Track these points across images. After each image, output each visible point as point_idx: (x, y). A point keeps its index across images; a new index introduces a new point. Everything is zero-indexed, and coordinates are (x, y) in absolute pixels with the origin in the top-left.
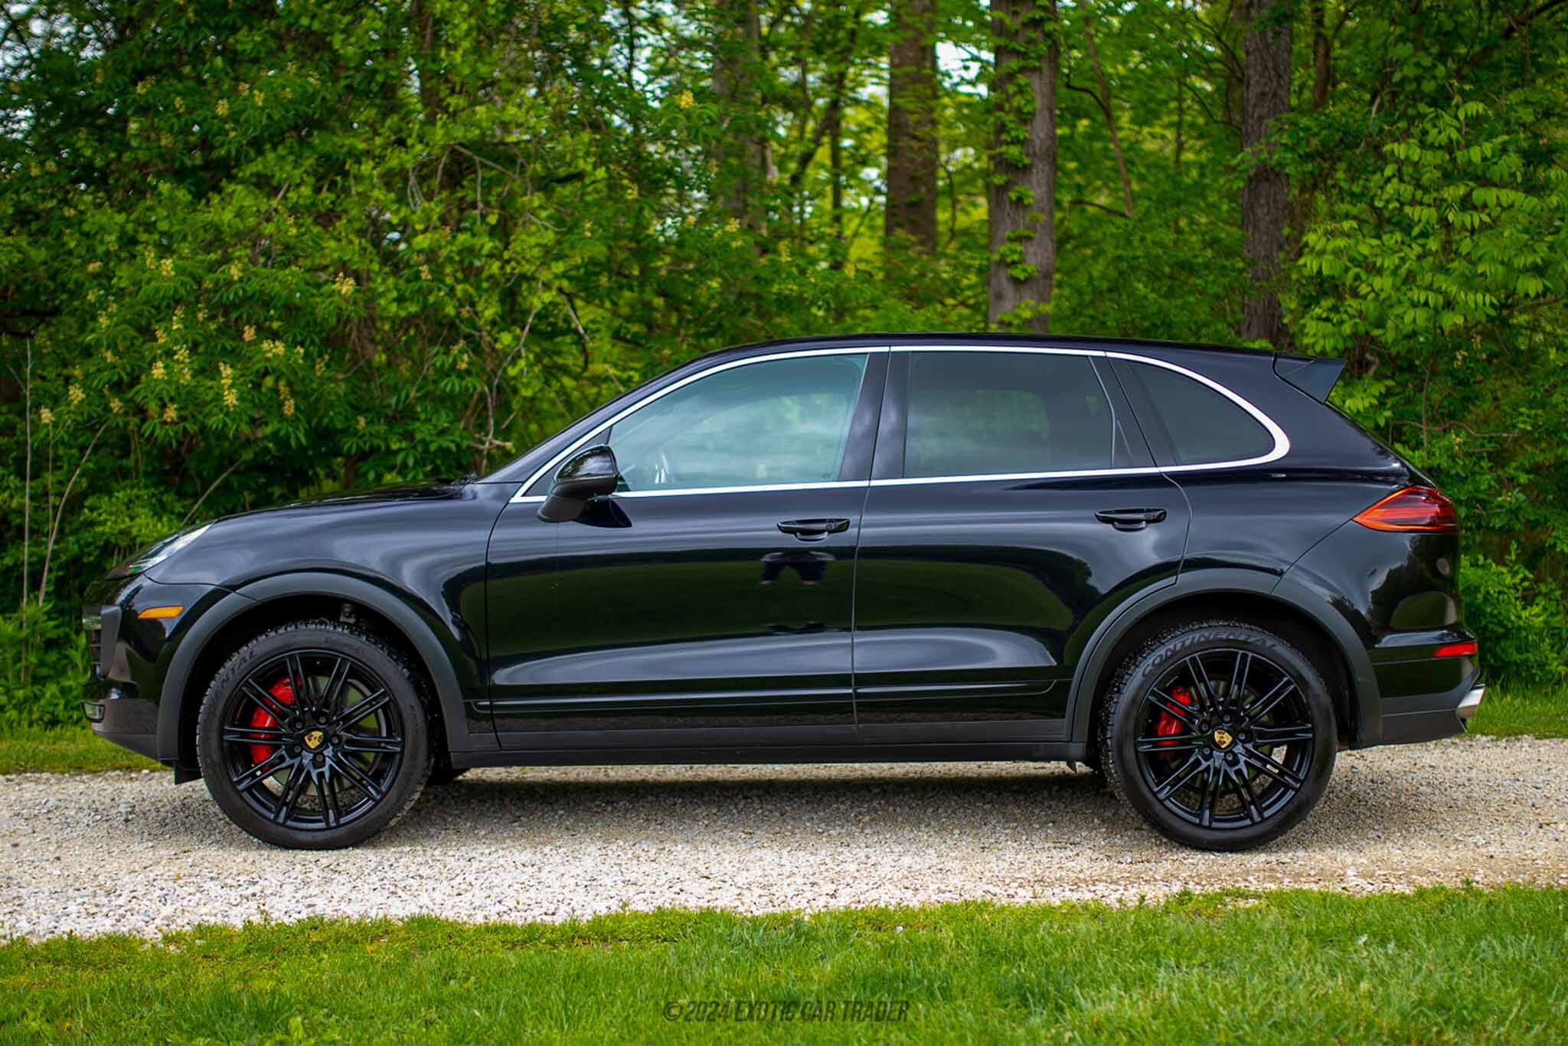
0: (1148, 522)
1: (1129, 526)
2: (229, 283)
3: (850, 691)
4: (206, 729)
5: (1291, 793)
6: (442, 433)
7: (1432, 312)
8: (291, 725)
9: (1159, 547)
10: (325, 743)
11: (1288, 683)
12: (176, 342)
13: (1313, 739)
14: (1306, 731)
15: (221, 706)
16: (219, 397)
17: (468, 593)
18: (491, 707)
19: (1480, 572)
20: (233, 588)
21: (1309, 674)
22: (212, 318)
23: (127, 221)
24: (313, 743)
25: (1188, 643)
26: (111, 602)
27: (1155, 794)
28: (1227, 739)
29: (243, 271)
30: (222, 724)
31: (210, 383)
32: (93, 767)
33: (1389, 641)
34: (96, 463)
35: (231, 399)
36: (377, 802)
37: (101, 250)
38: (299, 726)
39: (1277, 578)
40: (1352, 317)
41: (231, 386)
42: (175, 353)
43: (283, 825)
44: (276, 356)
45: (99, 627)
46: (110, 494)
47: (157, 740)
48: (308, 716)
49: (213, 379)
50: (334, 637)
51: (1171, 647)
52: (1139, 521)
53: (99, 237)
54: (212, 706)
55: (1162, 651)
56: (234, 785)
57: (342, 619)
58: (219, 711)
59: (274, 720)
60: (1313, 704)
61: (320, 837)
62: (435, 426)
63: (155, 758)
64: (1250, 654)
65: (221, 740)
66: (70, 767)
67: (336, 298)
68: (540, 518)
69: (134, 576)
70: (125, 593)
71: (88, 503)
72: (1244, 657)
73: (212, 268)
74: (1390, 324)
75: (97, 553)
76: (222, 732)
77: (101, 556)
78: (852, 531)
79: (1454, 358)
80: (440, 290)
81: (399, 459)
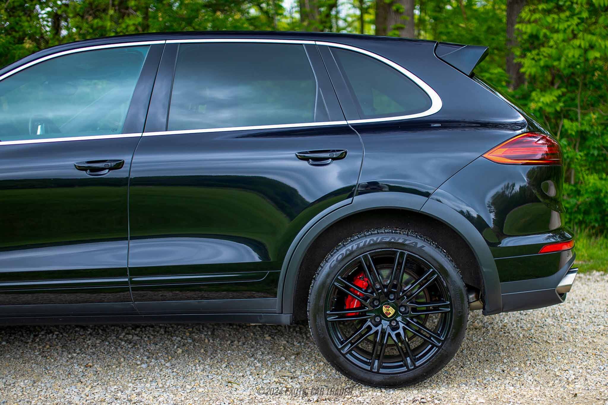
0: (334, 159)
1: (318, 162)
3: (127, 280)
5: (435, 350)
7: (583, 51)
9: (342, 176)
11: (433, 273)
13: (451, 311)
14: (446, 306)
19: (603, 182)
21: (449, 266)
25: (361, 245)
27: (339, 350)
28: (392, 311)
33: (508, 242)
39: (425, 199)
40: (545, 57)
51: (350, 248)
52: (327, 159)
55: (343, 251)
60: (451, 287)
64: (406, 252)
72: (402, 254)
74: (563, 59)
78: (126, 167)
79: (593, 75)
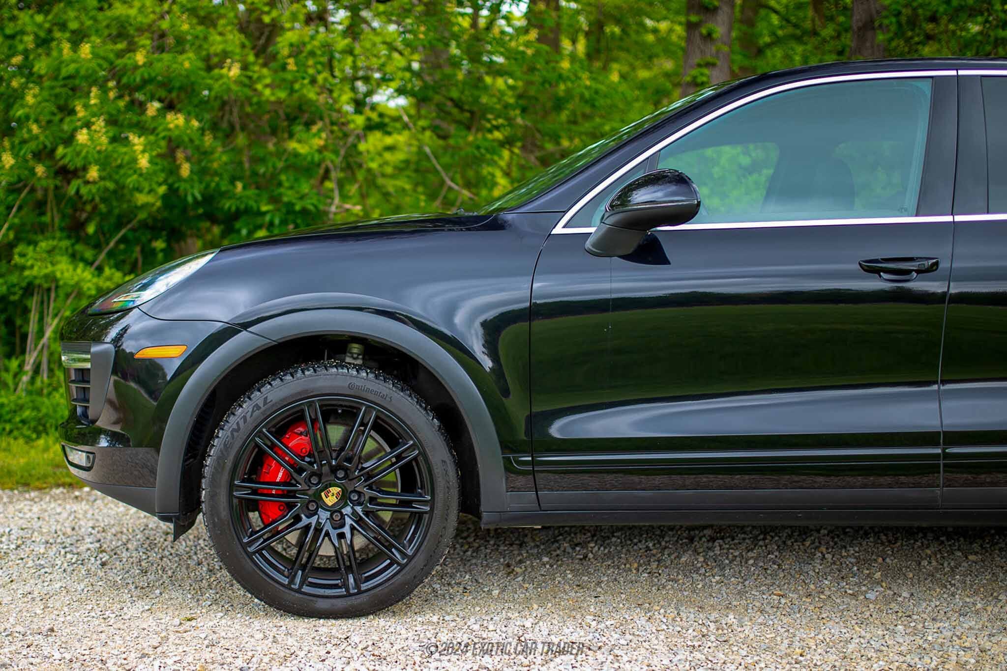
2: (136, 67)
4: (213, 483)
6: (302, 198)
8: (308, 480)
10: (344, 498)
12: (94, 115)
15: (231, 457)
16: (135, 160)
17: (507, 334)
18: (533, 463)
20: (246, 326)
22: (120, 97)
23: (45, 21)
24: (330, 500)
26: (98, 340)
29: (146, 57)
30: (232, 479)
31: (124, 150)
32: (37, 484)
34: (21, 218)
35: (144, 162)
36: (403, 567)
37: (21, 47)
38: (314, 480)
41: (143, 152)
42: (93, 124)
43: (298, 591)
44: (177, 127)
45: (88, 365)
46: (35, 243)
47: (156, 493)
48: (325, 469)
49: (126, 146)
50: (358, 383)
53: (18, 37)
54: (221, 459)
56: (244, 546)
57: (348, 360)
58: (229, 463)
59: (287, 473)
61: (340, 604)
62: (298, 192)
63: (153, 513)
65: (230, 496)
66: (18, 483)
67: (225, 80)
68: (589, 252)
69: (125, 311)
70: (113, 333)
71: (17, 250)
73: (120, 54)
75: (20, 292)
76: (231, 487)
77: (23, 296)
80: (304, 78)
81: (268, 218)
